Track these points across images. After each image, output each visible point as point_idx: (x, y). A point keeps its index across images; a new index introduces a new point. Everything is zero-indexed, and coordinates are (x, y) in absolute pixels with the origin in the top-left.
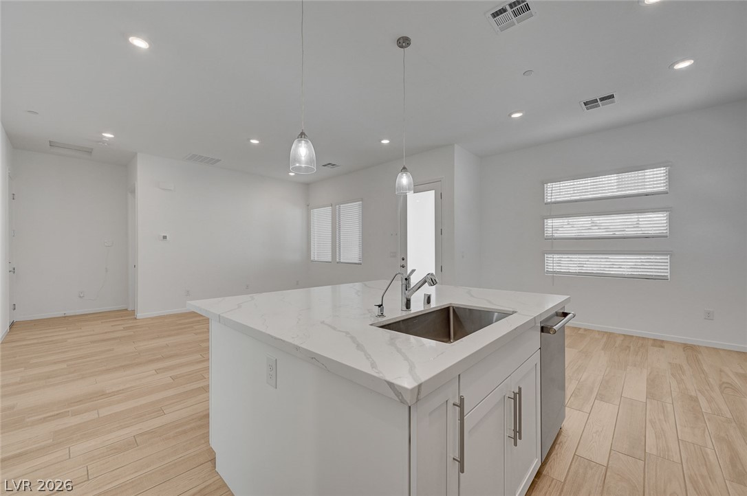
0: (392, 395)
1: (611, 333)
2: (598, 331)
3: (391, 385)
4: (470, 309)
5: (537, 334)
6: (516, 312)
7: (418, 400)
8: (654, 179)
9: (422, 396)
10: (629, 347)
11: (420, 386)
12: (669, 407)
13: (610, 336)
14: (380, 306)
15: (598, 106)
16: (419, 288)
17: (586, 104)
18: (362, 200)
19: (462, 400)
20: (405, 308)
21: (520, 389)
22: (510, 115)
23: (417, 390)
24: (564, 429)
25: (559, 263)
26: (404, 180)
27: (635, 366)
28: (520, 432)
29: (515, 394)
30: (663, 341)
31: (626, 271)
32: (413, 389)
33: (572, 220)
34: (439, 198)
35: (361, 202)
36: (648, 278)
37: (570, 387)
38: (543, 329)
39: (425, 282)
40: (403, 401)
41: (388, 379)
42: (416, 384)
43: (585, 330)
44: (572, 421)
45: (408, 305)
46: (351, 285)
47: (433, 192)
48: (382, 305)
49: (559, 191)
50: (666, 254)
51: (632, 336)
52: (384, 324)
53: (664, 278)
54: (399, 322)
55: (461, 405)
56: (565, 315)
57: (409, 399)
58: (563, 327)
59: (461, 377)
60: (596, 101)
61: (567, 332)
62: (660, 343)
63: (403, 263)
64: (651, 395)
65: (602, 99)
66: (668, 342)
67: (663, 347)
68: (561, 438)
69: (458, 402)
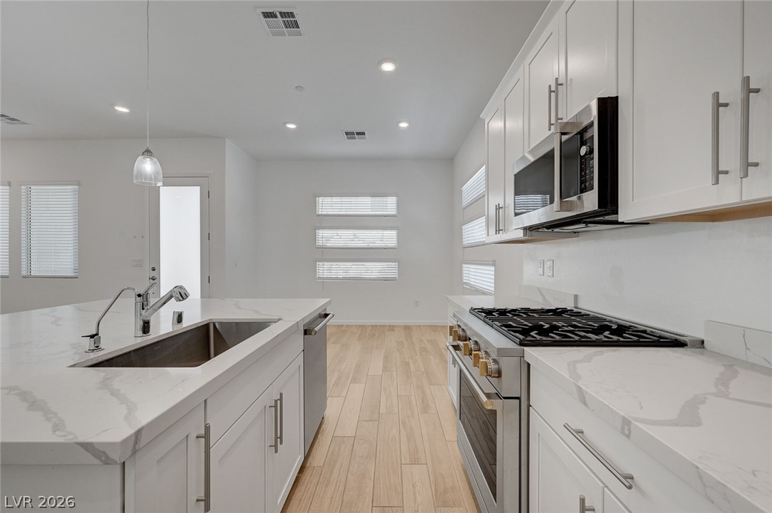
0: (90, 459)
1: (364, 326)
2: (356, 326)
3: (87, 447)
4: (237, 323)
5: (300, 337)
6: (281, 319)
7: (134, 452)
8: (389, 205)
9: (143, 442)
10: (374, 335)
11: (138, 434)
12: (395, 376)
13: (363, 327)
14: (92, 337)
15: (354, 138)
16: (164, 303)
17: (347, 133)
18: (79, 184)
19: (207, 429)
20: (140, 333)
21: (281, 395)
22: (285, 123)
23: (133, 438)
24: (325, 418)
25: (330, 270)
26: (148, 166)
27: (377, 348)
28: (281, 438)
29: (276, 401)
30: (394, 326)
31: (375, 275)
32: (125, 441)
33: (341, 232)
34: (206, 198)
35: (77, 187)
36: (386, 279)
37: (331, 379)
38: (306, 332)
39: (171, 297)
40: (107, 461)
41: (82, 439)
42: (131, 431)
43: (347, 326)
44: (332, 409)
45: (146, 328)
46: (47, 310)
47: (198, 189)
48: (97, 334)
49: (328, 205)
50: (395, 262)
51: (376, 326)
52: (100, 360)
53: (394, 279)
54: (130, 352)
55: (206, 436)
56: (326, 315)
57: (116, 456)
58: (325, 326)
59: (208, 402)
60: (353, 133)
61: (328, 331)
62: (392, 328)
63: (153, 274)
64: (385, 369)
65: (358, 134)
66: (396, 326)
67: (393, 330)
68: (324, 426)
69: (202, 432)
